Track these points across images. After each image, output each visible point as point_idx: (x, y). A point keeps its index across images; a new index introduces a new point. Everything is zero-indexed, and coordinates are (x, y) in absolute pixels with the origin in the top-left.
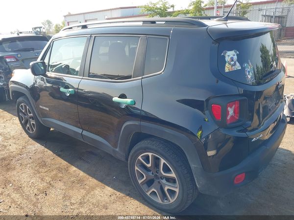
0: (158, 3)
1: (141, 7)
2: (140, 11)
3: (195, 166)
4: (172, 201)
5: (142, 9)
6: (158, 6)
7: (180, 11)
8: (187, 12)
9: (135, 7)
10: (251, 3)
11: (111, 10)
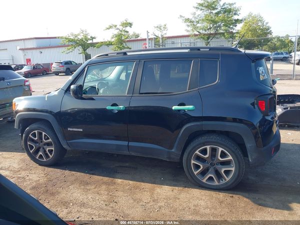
0: (79, 35)
1: (62, 38)
2: (61, 42)
3: (251, 145)
4: (228, 179)
5: (63, 40)
6: (80, 37)
7: (102, 43)
8: (109, 44)
9: (55, 38)
10: (165, 37)
11: (24, 40)
